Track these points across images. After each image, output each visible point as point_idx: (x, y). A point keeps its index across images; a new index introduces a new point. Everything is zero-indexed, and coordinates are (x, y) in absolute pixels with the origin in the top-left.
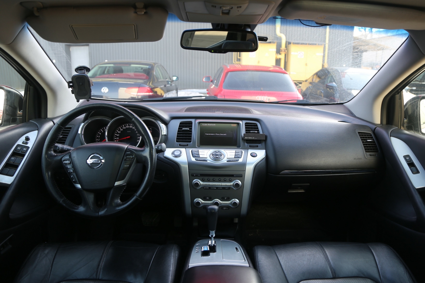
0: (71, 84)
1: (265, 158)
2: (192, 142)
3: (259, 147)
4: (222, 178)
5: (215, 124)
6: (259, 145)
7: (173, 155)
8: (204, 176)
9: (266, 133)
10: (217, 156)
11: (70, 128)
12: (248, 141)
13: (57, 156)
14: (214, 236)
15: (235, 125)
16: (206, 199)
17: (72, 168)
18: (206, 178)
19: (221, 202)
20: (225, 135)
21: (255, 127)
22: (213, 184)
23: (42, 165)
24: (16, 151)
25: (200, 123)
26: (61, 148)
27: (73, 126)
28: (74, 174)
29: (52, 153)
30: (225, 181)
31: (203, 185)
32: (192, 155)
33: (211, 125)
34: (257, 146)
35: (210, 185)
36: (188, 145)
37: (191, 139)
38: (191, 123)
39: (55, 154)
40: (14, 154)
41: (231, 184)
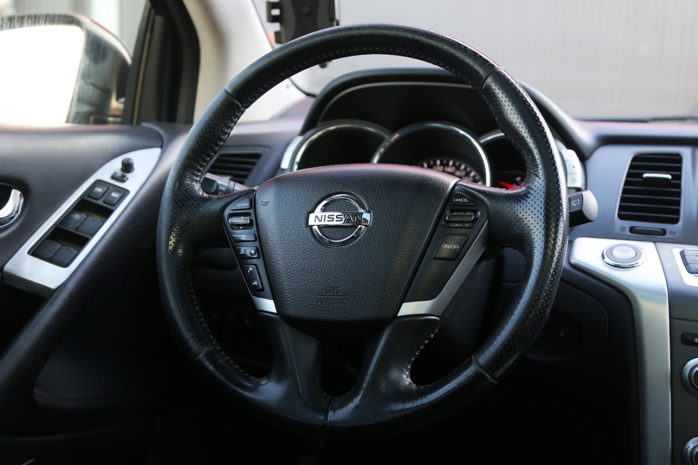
0: (276, 12)
2: (680, 223)
7: (607, 260)
11: (258, 156)
13: (209, 199)
17: (255, 241)
23: (159, 225)
24: (89, 196)
26: (224, 189)
27: (267, 150)
28: (260, 263)
29: (197, 189)
32: (686, 264)
36: (664, 232)
37: (677, 212)
38: (678, 159)
39: (205, 195)
40: (83, 205)
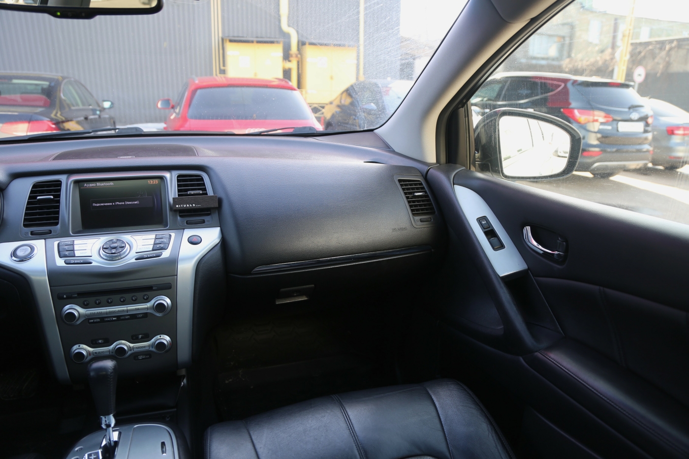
1: (219, 244)
2: (59, 226)
3: (206, 223)
4: (128, 296)
5: (111, 183)
6: (206, 218)
7: (14, 258)
8: (85, 297)
9: (221, 194)
10: (114, 251)
12: (184, 213)
14: (113, 425)
15: (156, 181)
16: (96, 344)
18: (91, 300)
19: (132, 345)
20: (136, 203)
21: (198, 182)
22: (108, 310)
25: (77, 182)
30: (135, 301)
31: (86, 315)
32: (59, 252)
33: (103, 184)
34: (203, 222)
35: (101, 313)
36: (50, 232)
37: (58, 218)
38: (58, 184)
41: (149, 305)
